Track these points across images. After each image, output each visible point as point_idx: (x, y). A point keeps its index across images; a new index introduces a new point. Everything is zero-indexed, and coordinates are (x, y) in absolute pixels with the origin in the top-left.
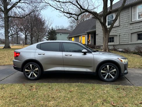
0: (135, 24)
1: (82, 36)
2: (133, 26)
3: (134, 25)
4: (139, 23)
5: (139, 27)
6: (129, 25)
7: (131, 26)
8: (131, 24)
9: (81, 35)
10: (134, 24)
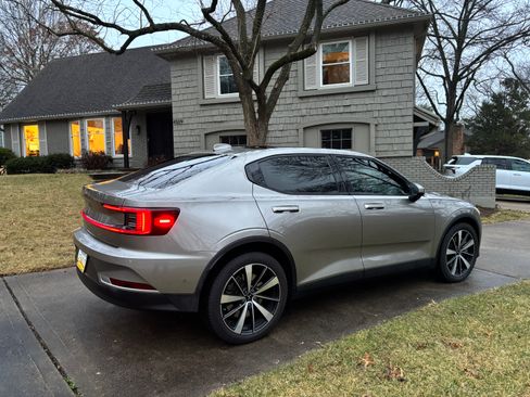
0: (315, 99)
1: (86, 122)
2: (309, 105)
3: (312, 103)
4: (325, 98)
5: (325, 111)
6: (296, 100)
7: (303, 106)
8: (301, 98)
9: (81, 118)
10: (311, 100)
